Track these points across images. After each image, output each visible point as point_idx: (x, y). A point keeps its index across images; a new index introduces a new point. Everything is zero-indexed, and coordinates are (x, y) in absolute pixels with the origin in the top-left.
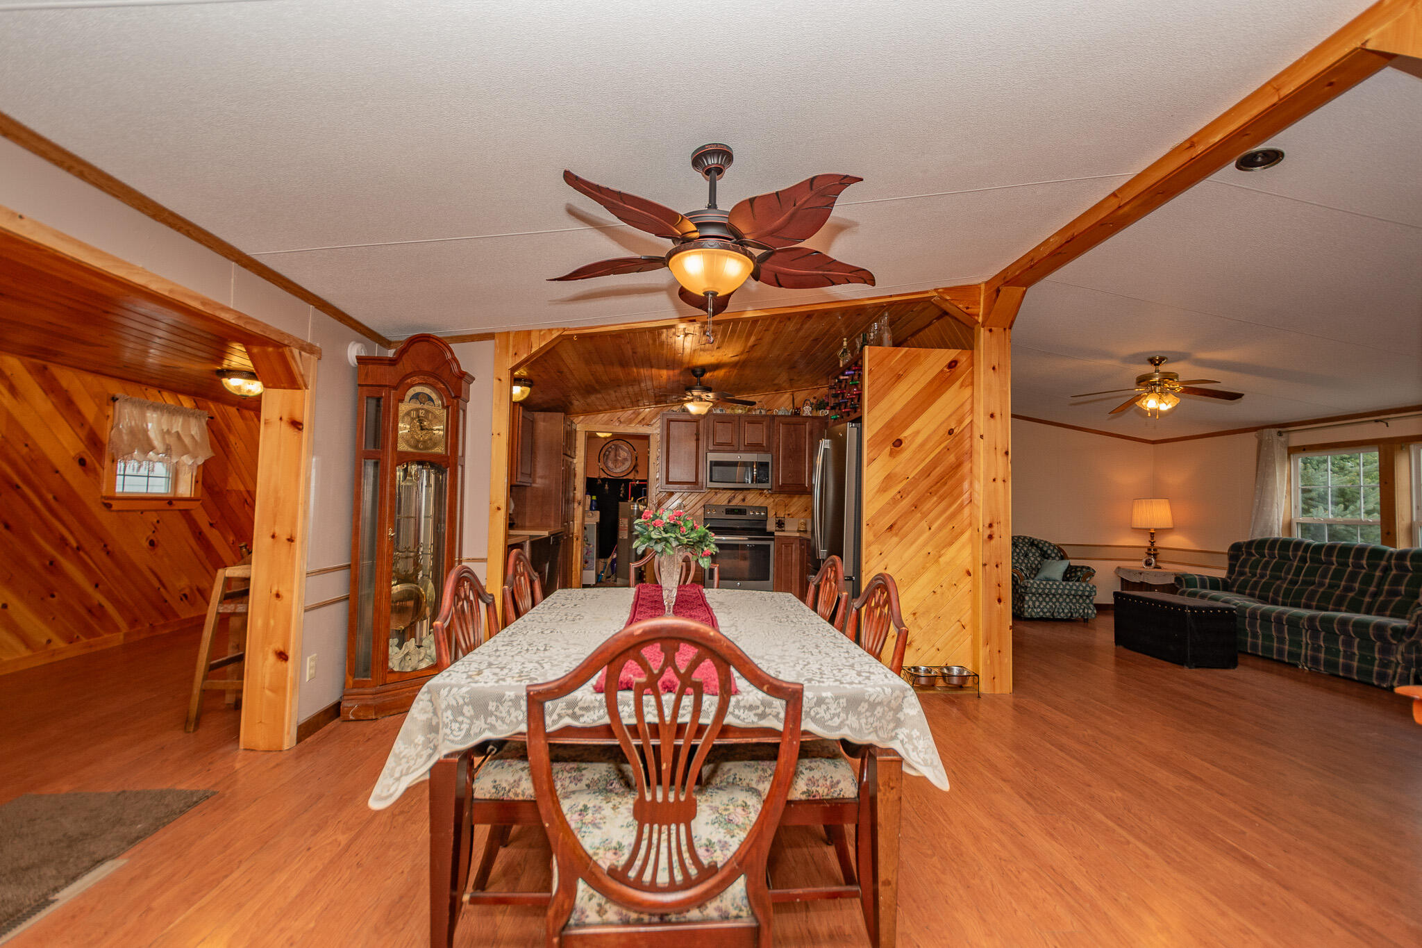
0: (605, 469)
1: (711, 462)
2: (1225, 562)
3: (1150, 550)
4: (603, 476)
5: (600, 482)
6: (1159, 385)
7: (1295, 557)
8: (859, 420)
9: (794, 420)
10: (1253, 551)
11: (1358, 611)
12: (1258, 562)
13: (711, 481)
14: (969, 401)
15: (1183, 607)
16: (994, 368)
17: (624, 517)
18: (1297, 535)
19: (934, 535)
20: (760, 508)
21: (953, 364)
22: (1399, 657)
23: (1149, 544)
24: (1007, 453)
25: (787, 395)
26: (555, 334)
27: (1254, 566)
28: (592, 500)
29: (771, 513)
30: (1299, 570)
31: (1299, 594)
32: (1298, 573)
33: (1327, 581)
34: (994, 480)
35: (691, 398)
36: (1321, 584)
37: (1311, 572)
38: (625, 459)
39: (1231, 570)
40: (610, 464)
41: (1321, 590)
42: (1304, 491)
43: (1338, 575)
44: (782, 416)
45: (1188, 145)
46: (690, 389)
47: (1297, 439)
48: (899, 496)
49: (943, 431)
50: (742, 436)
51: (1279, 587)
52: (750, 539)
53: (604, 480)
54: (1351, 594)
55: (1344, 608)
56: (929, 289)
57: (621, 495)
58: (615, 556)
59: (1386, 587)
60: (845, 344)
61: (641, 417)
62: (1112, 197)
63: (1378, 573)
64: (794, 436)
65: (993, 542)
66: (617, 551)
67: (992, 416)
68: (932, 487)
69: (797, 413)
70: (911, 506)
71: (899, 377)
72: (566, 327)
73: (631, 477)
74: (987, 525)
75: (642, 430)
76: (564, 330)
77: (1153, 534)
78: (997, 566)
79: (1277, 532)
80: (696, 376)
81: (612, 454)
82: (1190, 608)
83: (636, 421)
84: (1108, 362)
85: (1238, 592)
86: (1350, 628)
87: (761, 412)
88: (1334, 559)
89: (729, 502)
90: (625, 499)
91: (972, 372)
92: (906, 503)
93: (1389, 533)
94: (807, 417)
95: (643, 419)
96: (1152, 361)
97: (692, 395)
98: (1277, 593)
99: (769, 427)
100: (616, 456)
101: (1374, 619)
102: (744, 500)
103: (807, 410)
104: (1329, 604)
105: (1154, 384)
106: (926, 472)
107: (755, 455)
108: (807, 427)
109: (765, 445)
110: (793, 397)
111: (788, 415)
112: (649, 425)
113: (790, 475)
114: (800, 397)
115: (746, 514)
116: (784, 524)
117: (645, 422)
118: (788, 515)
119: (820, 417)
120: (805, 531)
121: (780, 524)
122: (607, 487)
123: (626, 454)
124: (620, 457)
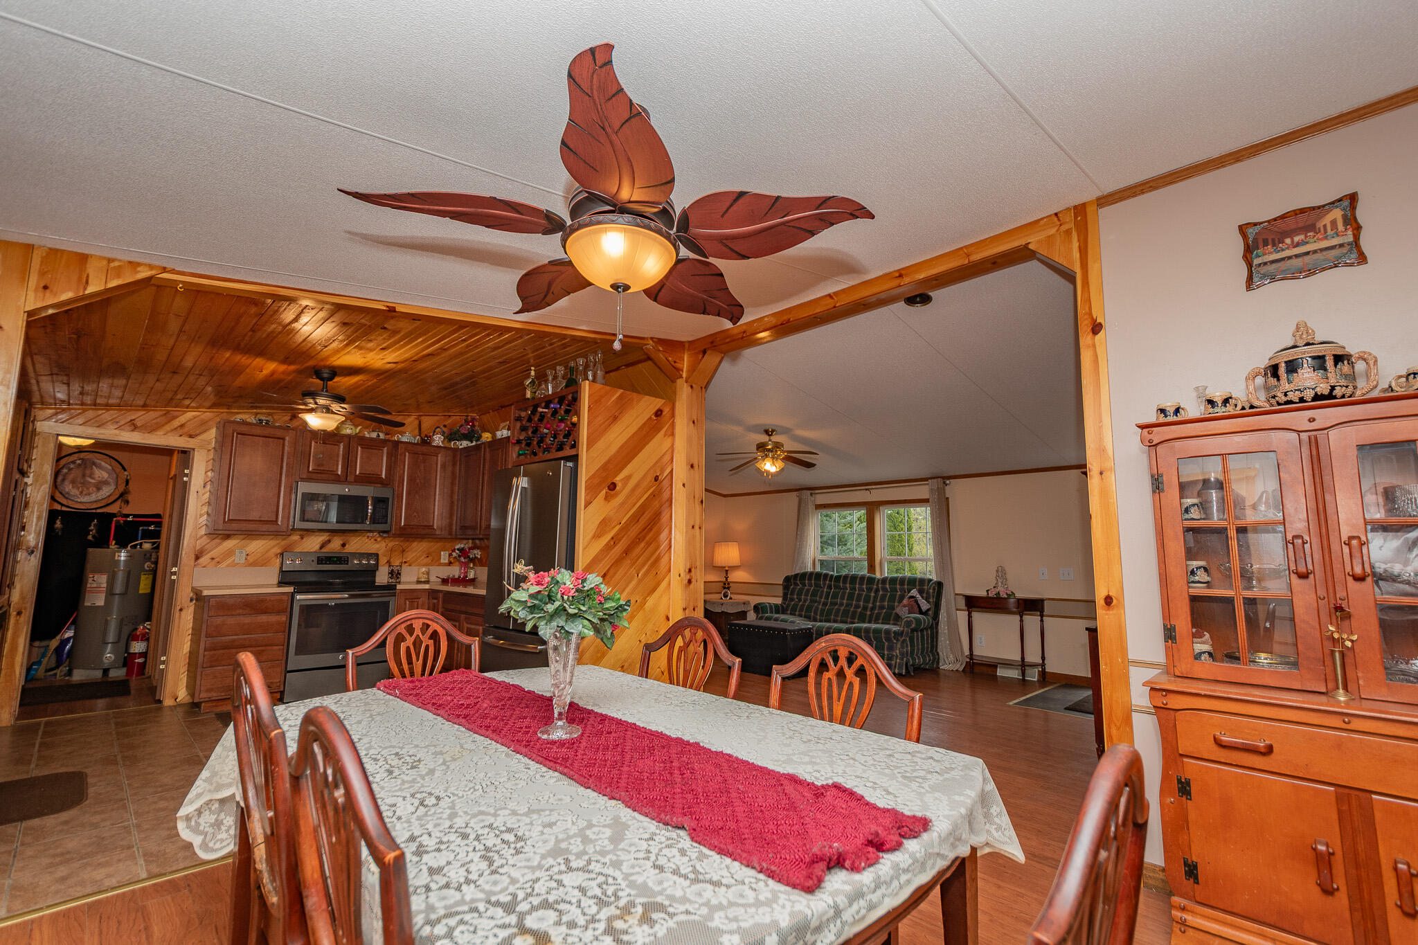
0: (57, 495)
1: (302, 494)
2: (780, 591)
3: (725, 584)
6: (772, 451)
7: (824, 584)
8: (575, 458)
9: (425, 449)
10: (798, 582)
11: (864, 622)
12: (801, 591)
13: (303, 519)
14: (670, 451)
15: (785, 631)
16: (694, 422)
18: (818, 569)
19: (640, 581)
20: (369, 556)
21: (659, 413)
22: (898, 651)
23: (724, 580)
24: (702, 502)
25: (412, 418)
26: (143, 274)
27: (800, 594)
29: (383, 561)
30: (828, 594)
31: (829, 613)
32: (827, 597)
33: (845, 601)
34: (693, 527)
35: (313, 406)
36: (841, 604)
37: (835, 596)
38: (105, 483)
39: (785, 598)
40: (70, 489)
41: (842, 608)
42: (822, 537)
43: (851, 597)
44: (406, 442)
45: (897, 275)
46: (313, 395)
47: (821, 499)
48: (612, 543)
49: (650, 477)
50: (352, 463)
51: (817, 608)
52: (352, 596)
54: (859, 610)
55: (856, 620)
56: (646, 336)
57: (90, 537)
58: (70, 634)
59: (878, 604)
60: (533, 373)
61: (176, 423)
62: (828, 298)
63: (873, 594)
64: (422, 468)
65: (692, 586)
67: (692, 466)
68: (641, 532)
69: (426, 443)
70: (622, 553)
71: (615, 419)
72: (169, 266)
73: (113, 509)
74: (687, 571)
75: (177, 442)
76: (164, 270)
77: (726, 571)
78: (694, 609)
79: (809, 569)
80: (322, 379)
81: (76, 472)
82: (790, 631)
83: (168, 428)
84: (736, 428)
85: (791, 614)
86: (871, 635)
87: (378, 436)
88: (848, 585)
89: (321, 548)
90: (102, 542)
91: (673, 422)
92: (619, 549)
93: (872, 567)
94: (438, 447)
95: (182, 426)
96: (767, 432)
97: (316, 403)
98: (816, 613)
99: (390, 455)
100: (83, 475)
101: (874, 626)
102: (344, 545)
103: (438, 440)
104: (847, 617)
105: (769, 450)
106: (636, 518)
107: (371, 489)
108: (439, 458)
109: (384, 477)
110: (420, 422)
111: (414, 444)
112: (191, 436)
113: (415, 514)
114: (427, 422)
115: (347, 564)
116: (400, 574)
117: (186, 430)
118: (405, 562)
119: (456, 450)
120: (427, 582)
121: (395, 574)
122: (58, 525)
123: (106, 475)
124: (93, 478)
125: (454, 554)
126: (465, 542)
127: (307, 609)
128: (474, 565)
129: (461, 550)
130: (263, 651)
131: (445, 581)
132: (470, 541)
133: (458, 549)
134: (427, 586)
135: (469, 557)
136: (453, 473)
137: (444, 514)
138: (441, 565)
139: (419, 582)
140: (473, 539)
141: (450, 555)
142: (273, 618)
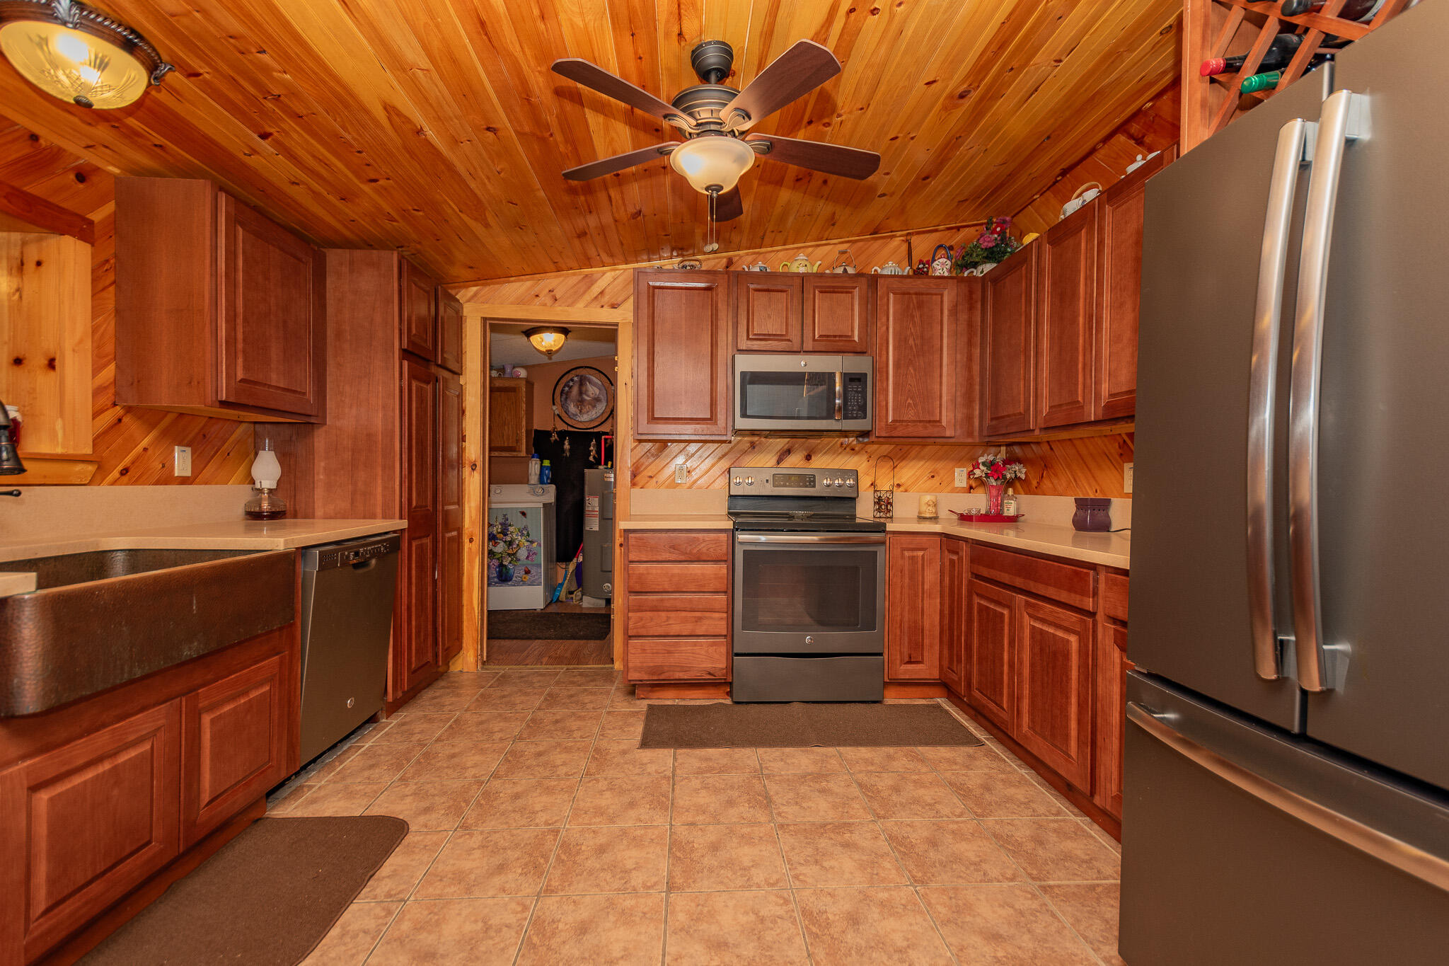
0: (563, 415)
1: (743, 374)
4: (561, 427)
5: (555, 437)
9: (920, 284)
13: (744, 415)
17: (592, 494)
20: (844, 473)
25: (897, 241)
28: (542, 467)
29: (865, 482)
38: (597, 400)
40: (572, 408)
44: (889, 276)
50: (808, 321)
53: (563, 434)
57: (591, 458)
58: (582, 559)
61: (596, 289)
64: (917, 319)
66: (583, 551)
69: (921, 273)
73: (606, 427)
75: (604, 316)
81: (575, 390)
83: (588, 297)
87: (845, 270)
89: (781, 460)
90: (596, 462)
94: (942, 280)
95: (602, 293)
99: (865, 302)
100: (581, 393)
102: (810, 455)
103: (941, 268)
107: (838, 359)
108: (946, 299)
109: (856, 339)
110: (910, 244)
111: (902, 276)
112: (614, 306)
113: (910, 401)
114: (922, 245)
115: (814, 486)
116: (891, 504)
117: (606, 298)
118: (899, 485)
119: (971, 279)
120: (935, 519)
121: (884, 504)
122: (567, 446)
123: (597, 391)
124: (588, 396)
125: (978, 472)
126: (993, 450)
127: (754, 558)
128: (1015, 492)
129: (991, 465)
130: (700, 618)
131: (965, 518)
132: (1003, 449)
133: (984, 464)
134: (937, 528)
135: (1004, 477)
136: (970, 324)
137: (959, 399)
138: (955, 490)
139: (921, 518)
140: (1009, 445)
141: (970, 474)
142: (709, 568)
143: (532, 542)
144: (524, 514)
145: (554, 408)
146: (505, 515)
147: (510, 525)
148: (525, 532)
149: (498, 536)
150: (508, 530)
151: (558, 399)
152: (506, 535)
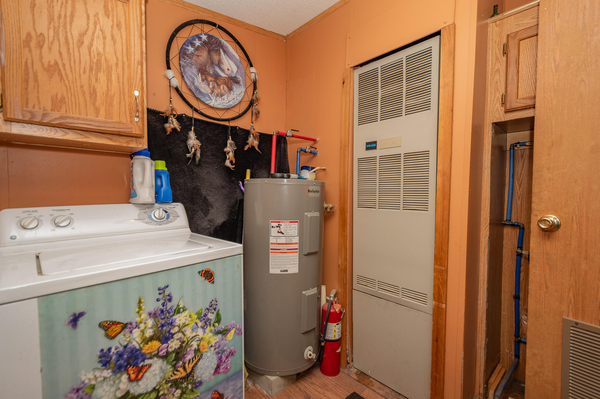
0: (184, 90)
40: (198, 83)
122: (193, 141)
123: (235, 69)
124: (223, 71)
143: (224, 332)
144: (208, 275)
145: (170, 74)
146: (162, 290)
147: (178, 311)
148: (212, 316)
149: (147, 349)
150: (171, 324)
151: (174, 61)
152: (165, 338)
